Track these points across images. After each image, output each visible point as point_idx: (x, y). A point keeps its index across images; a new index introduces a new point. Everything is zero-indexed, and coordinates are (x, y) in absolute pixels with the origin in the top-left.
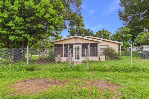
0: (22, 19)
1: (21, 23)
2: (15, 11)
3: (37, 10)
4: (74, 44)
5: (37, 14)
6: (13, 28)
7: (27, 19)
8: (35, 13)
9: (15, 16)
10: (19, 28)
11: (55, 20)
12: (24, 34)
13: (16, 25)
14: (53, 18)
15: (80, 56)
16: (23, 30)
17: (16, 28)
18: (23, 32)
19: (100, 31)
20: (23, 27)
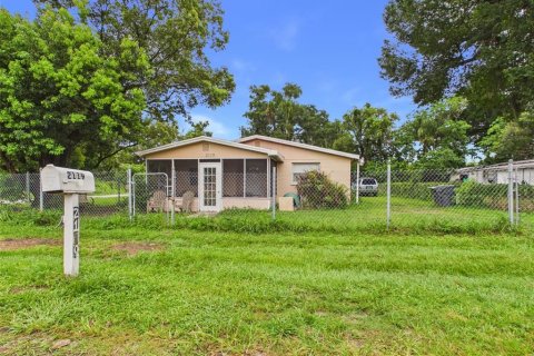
0: (27, 104)
1: (28, 114)
2: (8, 87)
3: (60, 81)
4: (201, 161)
5: (63, 91)
6: (9, 126)
7: (45, 103)
8: (59, 88)
9: (10, 98)
10: (23, 124)
11: (114, 101)
12: (39, 138)
13: (17, 119)
14: (107, 98)
15: (219, 195)
16: (37, 128)
17: (16, 125)
18: (35, 133)
19: (356, 113)
20: (33, 123)
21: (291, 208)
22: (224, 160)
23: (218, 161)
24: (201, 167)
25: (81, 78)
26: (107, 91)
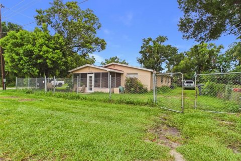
1: (28, 61)
3: (33, 50)
4: (88, 73)
12: (31, 68)
13: (26, 62)
15: (93, 87)
16: (31, 65)
18: (31, 66)
21: (118, 93)
22: (95, 73)
23: (93, 73)
24: (88, 75)
25: (39, 49)
26: (48, 52)
